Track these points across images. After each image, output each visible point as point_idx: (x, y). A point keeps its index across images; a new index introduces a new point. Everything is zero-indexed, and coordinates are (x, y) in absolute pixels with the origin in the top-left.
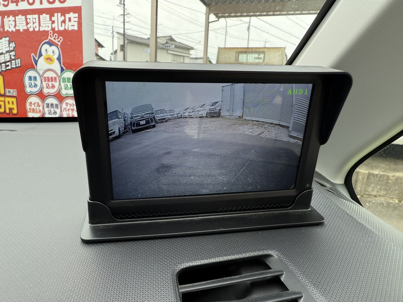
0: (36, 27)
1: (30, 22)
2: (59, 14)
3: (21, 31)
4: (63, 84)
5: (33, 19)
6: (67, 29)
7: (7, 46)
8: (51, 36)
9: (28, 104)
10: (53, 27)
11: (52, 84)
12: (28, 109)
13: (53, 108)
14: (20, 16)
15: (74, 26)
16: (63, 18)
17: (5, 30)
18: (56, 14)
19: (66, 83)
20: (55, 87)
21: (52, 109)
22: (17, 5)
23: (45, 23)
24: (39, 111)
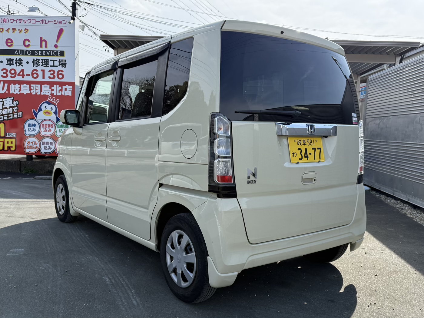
0: (38, 92)
1: (33, 89)
2: (58, 86)
3: (25, 94)
4: (57, 129)
5: (36, 87)
6: (63, 95)
7: (11, 103)
8: (50, 99)
9: (26, 143)
10: (52, 93)
11: (49, 129)
12: (26, 147)
13: (49, 145)
14: (25, 84)
15: (69, 93)
16: (60, 88)
17: (11, 93)
18: (55, 86)
19: (61, 128)
20: (51, 131)
22: (23, 77)
23: (46, 90)
24: (36, 147)
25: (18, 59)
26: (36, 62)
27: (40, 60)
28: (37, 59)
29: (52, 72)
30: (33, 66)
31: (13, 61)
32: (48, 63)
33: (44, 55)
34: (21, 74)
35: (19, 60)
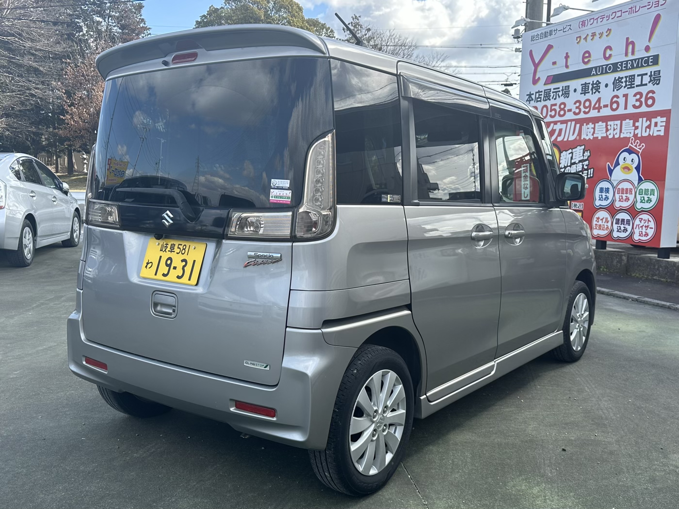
0: (616, 134)
1: (610, 129)
2: (645, 119)
3: (600, 138)
4: (638, 197)
5: (614, 125)
6: (651, 135)
7: (582, 155)
8: (632, 144)
9: (595, 219)
10: (636, 133)
11: (626, 196)
12: (594, 225)
13: (624, 225)
14: (600, 123)
15: (660, 131)
16: (648, 123)
17: (582, 138)
18: (640, 120)
19: (643, 196)
20: (629, 200)
21: (622, 226)
22: (599, 112)
23: (627, 130)
24: (607, 228)
25: (595, 82)
26: (617, 84)
27: (623, 78)
28: (619, 78)
29: (638, 96)
30: (614, 91)
31: (588, 86)
32: (634, 81)
33: (630, 69)
34: (597, 106)
35: (596, 84)
